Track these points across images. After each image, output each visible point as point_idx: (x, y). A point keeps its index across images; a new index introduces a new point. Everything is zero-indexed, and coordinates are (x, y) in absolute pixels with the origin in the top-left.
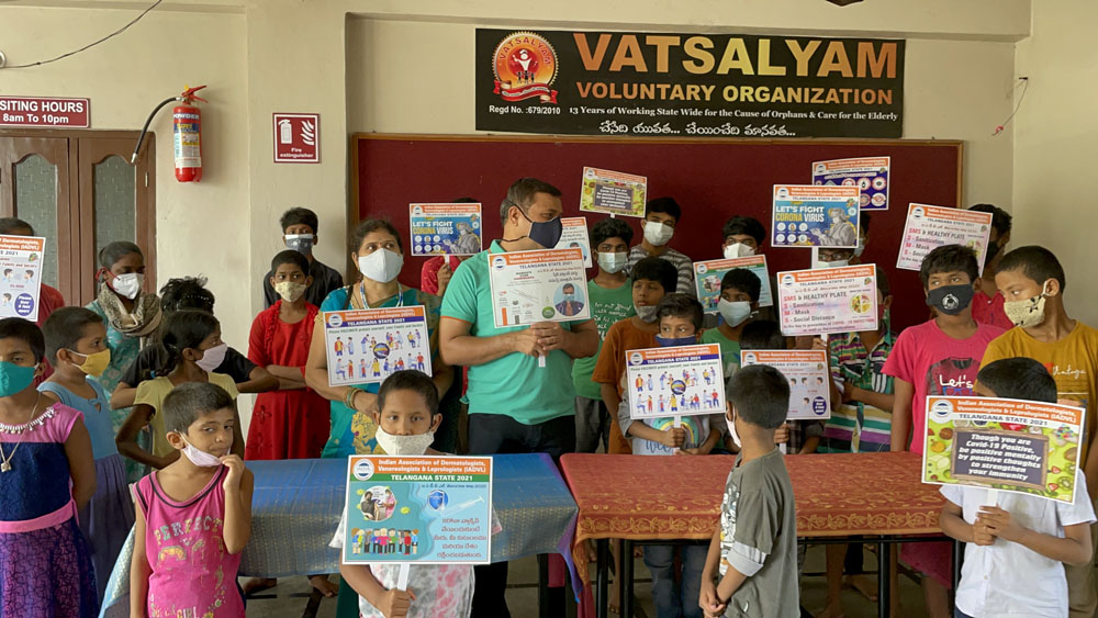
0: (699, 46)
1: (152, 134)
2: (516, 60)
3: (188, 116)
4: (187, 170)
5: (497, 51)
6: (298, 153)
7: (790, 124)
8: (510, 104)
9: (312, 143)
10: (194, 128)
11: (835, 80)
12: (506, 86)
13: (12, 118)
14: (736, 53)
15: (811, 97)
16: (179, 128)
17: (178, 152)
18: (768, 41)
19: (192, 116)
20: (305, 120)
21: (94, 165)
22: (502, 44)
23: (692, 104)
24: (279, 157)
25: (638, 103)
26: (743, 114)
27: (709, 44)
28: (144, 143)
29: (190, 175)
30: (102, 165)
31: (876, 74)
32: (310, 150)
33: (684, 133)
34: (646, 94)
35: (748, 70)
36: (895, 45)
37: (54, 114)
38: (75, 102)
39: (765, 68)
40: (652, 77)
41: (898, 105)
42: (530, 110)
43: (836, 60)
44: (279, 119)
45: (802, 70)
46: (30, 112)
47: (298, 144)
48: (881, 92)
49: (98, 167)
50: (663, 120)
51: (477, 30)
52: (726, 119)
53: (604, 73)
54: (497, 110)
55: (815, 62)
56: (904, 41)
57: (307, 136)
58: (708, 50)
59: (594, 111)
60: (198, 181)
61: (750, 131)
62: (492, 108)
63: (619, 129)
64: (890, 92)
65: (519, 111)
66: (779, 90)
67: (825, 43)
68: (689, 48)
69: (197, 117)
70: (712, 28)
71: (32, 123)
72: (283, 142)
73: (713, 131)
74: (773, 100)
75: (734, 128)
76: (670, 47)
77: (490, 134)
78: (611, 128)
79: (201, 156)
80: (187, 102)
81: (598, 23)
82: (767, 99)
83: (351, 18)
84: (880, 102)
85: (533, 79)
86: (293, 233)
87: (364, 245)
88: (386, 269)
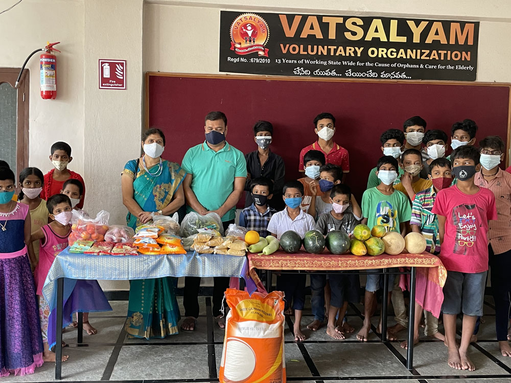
0: (354, 23)
1: (28, 70)
2: (244, 30)
3: (49, 60)
4: (47, 92)
5: (233, 25)
6: (113, 83)
7: (408, 72)
8: (240, 56)
9: (122, 78)
10: (52, 67)
11: (436, 45)
12: (238, 46)
14: (377, 28)
15: (421, 56)
16: (44, 67)
17: (42, 82)
18: (397, 21)
19: (51, 60)
20: (118, 64)
22: (236, 21)
23: (349, 58)
24: (102, 86)
25: (317, 57)
26: (380, 65)
27: (360, 22)
28: (23, 75)
29: (50, 95)
31: (461, 42)
33: (344, 76)
34: (321, 52)
35: (384, 39)
36: (473, 25)
39: (394, 38)
40: (325, 41)
41: (474, 62)
43: (437, 33)
44: (102, 63)
45: (416, 39)
47: (114, 79)
48: (464, 53)
50: (331, 68)
51: (221, 11)
52: (370, 68)
53: (297, 39)
54: (232, 60)
55: (425, 34)
56: (479, 22)
57: (119, 73)
58: (359, 26)
59: (290, 62)
60: (54, 99)
61: (383, 75)
63: (305, 72)
64: (469, 53)
65: (245, 60)
66: (402, 50)
67: (431, 23)
68: (348, 24)
69: (54, 61)
70: (363, 13)
72: (105, 76)
73: (362, 75)
74: (398, 57)
75: (374, 73)
76: (336, 23)
77: (227, 75)
78: (300, 72)
79: (56, 84)
80: (49, 52)
81: (294, 9)
82: (395, 56)
83: (146, 3)
84: (463, 59)
85: (254, 42)
86: (261, 135)
87: (148, 140)
88: (156, 152)
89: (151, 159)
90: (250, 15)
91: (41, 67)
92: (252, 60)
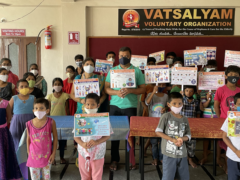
0: (177, 12)
1: (40, 37)
2: (129, 17)
3: (48, 33)
4: (48, 46)
5: (124, 15)
6: (74, 42)
7: (202, 32)
8: (127, 28)
9: (77, 39)
10: (49, 36)
11: (215, 19)
12: (126, 24)
13: (8, 34)
14: (187, 13)
15: (208, 25)
16: (46, 36)
17: (46, 42)
18: (196, 9)
20: (76, 33)
21: (27, 45)
22: (125, 13)
23: (175, 27)
24: (70, 43)
25: (161, 27)
26: (189, 29)
27: (180, 11)
28: (38, 40)
29: (49, 47)
30: (28, 45)
31: (227, 17)
32: (77, 41)
33: (173, 35)
34: (163, 25)
35: (191, 18)
36: (232, 10)
37: (17, 33)
38: (22, 30)
39: (195, 17)
40: (164, 20)
41: (233, 26)
42: (132, 30)
43: (215, 14)
44: (69, 33)
45: (206, 17)
46: (12, 33)
47: (74, 40)
48: (228, 23)
49: (28, 46)
50: (167, 31)
51: (119, 9)
52: (184, 31)
53: (152, 20)
54: (124, 30)
55: (209, 15)
56: (235, 8)
57: (76, 37)
58: (180, 12)
59: (149, 29)
60: (51, 49)
61: (191, 34)
62: (122, 29)
63: (156, 34)
64: (230, 23)
65: (129, 30)
66: (199, 23)
67: (212, 10)
68: (175, 12)
69: (50, 33)
70: (181, 7)
71: (12, 35)
72: (70, 39)
73: (181, 34)
74: (197, 26)
75: (187, 33)
76: (169, 12)
77: (122, 36)
78: (153, 34)
79: (51, 43)
80: (48, 29)
81: (150, 6)
82: (196, 25)
83: (87, 7)
84: (228, 25)
85: (133, 22)
86: (78, 61)
87: (86, 64)
88: (90, 70)
89: (88, 74)
90: (131, 10)
91: (45, 36)
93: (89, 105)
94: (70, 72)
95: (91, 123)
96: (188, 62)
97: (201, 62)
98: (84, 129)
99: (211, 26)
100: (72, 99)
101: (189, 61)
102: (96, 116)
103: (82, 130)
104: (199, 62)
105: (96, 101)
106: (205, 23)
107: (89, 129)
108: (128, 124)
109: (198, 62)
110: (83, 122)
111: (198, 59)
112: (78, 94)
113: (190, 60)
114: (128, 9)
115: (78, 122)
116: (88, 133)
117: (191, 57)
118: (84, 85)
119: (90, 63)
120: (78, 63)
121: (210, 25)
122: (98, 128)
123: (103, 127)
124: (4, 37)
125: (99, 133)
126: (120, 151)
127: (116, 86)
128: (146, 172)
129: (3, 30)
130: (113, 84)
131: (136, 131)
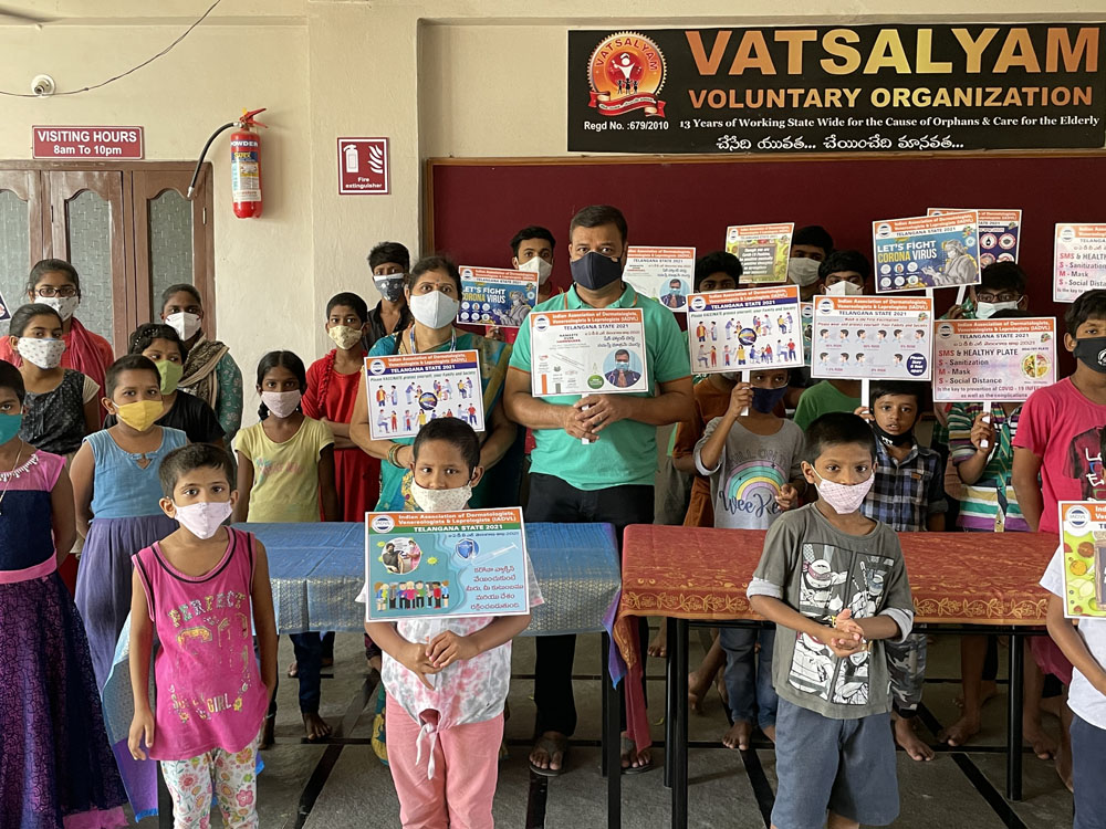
1: (210, 164)
2: (616, 66)
3: (245, 143)
4: (246, 204)
5: (594, 57)
6: (365, 183)
7: (956, 134)
8: (609, 119)
9: (381, 172)
10: (252, 157)
11: (1017, 76)
12: (604, 98)
13: (64, 151)
14: (888, 47)
15: (984, 100)
16: (238, 160)
17: (236, 185)
18: (931, 31)
19: (251, 144)
20: (373, 144)
21: (148, 201)
22: (599, 48)
23: (832, 112)
24: (345, 188)
25: (764, 112)
26: (896, 123)
27: (854, 37)
28: (201, 175)
29: (249, 210)
30: (157, 201)
31: (1071, 66)
32: (379, 179)
33: (821, 149)
34: (774, 102)
35: (903, 68)
36: (1097, 29)
37: (107, 145)
38: (128, 131)
39: (925, 65)
40: (782, 80)
41: (1101, 107)
42: (632, 125)
43: (1017, 52)
44: (344, 145)
45: (973, 66)
46: (81, 142)
47: (366, 174)
48: (1077, 90)
49: (153, 203)
50: (794, 133)
51: (569, 32)
52: (875, 130)
53: (722, 78)
54: (593, 127)
55: (991, 55)
57: (375, 162)
58: (852, 45)
59: (709, 124)
60: (258, 217)
61: (904, 143)
63: (740, 144)
64: (1089, 89)
65: (619, 127)
66: (943, 91)
67: (1004, 30)
68: (829, 43)
69: (256, 144)
70: (856, 18)
71: (84, 155)
72: (349, 170)
73: (858, 144)
74: (935, 104)
75: (885, 140)
76: (804, 42)
77: (584, 156)
78: (730, 144)
79: (261, 188)
80: (246, 127)
81: (715, 18)
82: (928, 103)
83: (425, 26)
84: (1076, 102)
85: (636, 88)
86: (381, 274)
87: (419, 284)
88: (438, 314)
89: (430, 333)
90: (627, 35)
92: (632, 124)
93: (429, 470)
94: (345, 324)
95: (445, 559)
96: (892, 272)
97: (953, 273)
98: (410, 585)
99: (1000, 104)
100: (357, 448)
101: (899, 268)
102: (465, 524)
103: (402, 587)
104: (942, 273)
105: (465, 454)
106: (969, 90)
107: (435, 586)
108: (614, 559)
109: (936, 276)
110: (407, 550)
111: (938, 262)
112: (386, 424)
113: (902, 267)
114: (614, 32)
115: (385, 551)
116: (430, 604)
117: (905, 250)
118: (413, 380)
119: (440, 282)
120: (382, 281)
121: (994, 101)
122: (477, 579)
123: (500, 574)
124: (48, 162)
125: (483, 603)
126: (575, 684)
127: (558, 386)
128: (696, 781)
129: (42, 131)
130: (544, 377)
131: (652, 593)
